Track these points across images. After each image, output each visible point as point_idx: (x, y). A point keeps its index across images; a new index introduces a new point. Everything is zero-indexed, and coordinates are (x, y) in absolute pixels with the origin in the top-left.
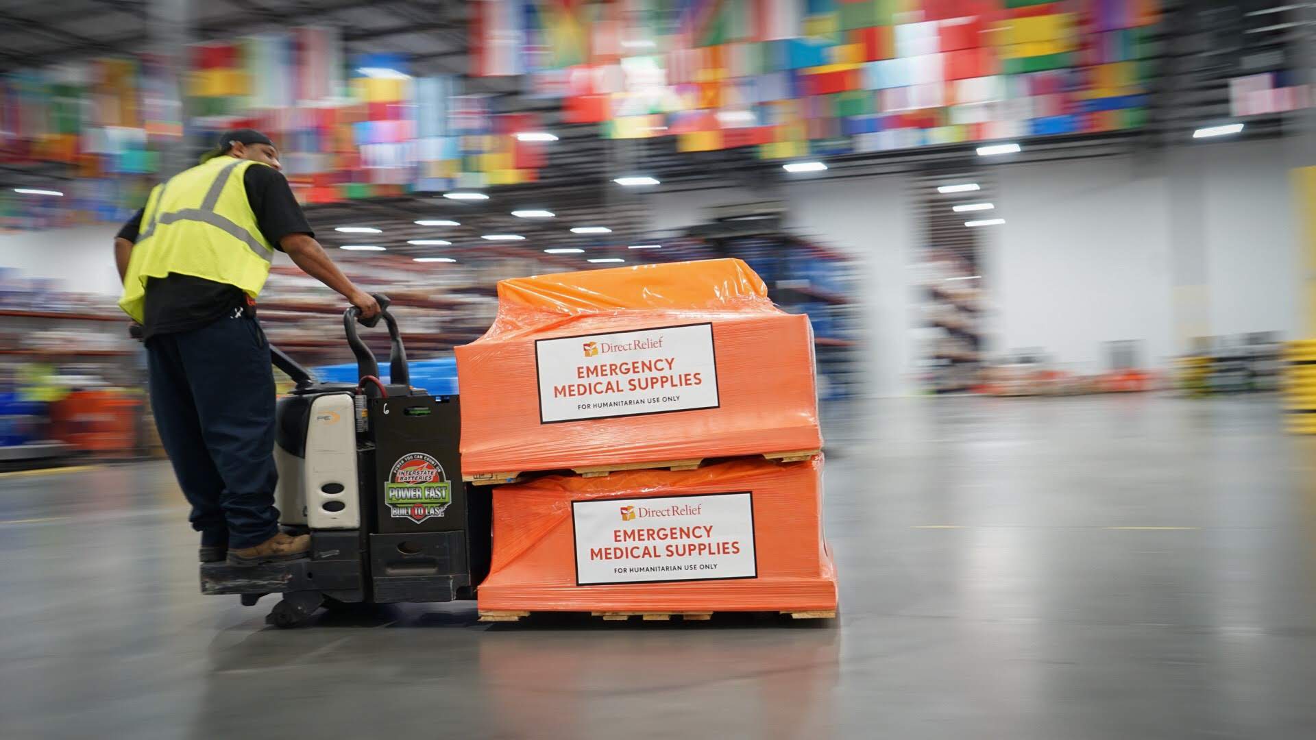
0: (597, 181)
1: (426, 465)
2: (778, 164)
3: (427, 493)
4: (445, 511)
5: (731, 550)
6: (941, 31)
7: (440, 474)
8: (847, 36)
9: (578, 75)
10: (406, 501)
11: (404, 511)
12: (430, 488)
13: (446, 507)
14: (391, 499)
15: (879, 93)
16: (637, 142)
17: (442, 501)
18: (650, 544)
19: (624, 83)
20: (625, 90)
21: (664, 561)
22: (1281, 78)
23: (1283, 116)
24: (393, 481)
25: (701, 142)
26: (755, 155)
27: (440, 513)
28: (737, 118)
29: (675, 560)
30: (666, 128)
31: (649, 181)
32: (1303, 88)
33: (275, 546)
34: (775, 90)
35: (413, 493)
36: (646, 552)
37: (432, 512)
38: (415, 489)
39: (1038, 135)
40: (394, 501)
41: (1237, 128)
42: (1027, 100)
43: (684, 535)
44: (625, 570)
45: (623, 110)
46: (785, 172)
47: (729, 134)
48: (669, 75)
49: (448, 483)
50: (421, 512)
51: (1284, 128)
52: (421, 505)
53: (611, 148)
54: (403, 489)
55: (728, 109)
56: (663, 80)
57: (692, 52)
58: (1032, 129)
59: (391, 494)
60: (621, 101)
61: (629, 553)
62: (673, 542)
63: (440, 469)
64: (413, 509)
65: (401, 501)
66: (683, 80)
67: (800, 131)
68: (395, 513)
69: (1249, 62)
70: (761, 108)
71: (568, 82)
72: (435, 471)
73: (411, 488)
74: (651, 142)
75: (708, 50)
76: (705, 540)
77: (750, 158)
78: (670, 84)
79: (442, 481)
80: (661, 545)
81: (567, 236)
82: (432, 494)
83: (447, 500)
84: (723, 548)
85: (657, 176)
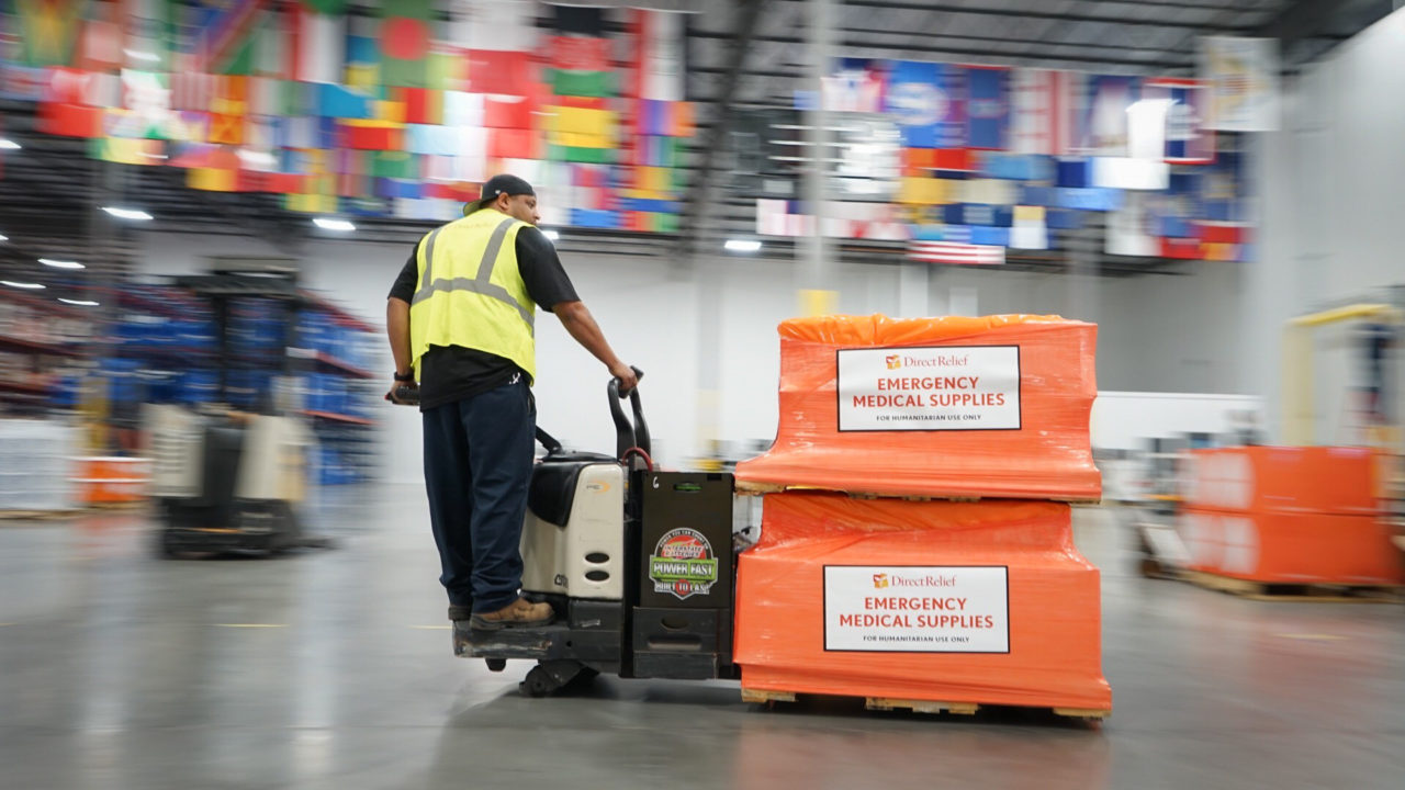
0: (78, 207)
1: (693, 541)
2: (306, 218)
3: (693, 569)
4: (711, 589)
5: (984, 623)
6: (487, 105)
7: (708, 551)
8: (388, 91)
9: (62, 78)
10: (671, 576)
11: (668, 586)
12: (696, 565)
13: (711, 584)
14: (656, 573)
15: (422, 158)
16: (128, 168)
17: (708, 578)
18: (902, 613)
19: (123, 99)
20: (124, 107)
21: (915, 631)
22: (794, 205)
23: (795, 240)
24: (659, 555)
25: (213, 180)
26: (280, 204)
27: (705, 590)
28: (258, 159)
29: (927, 631)
30: (166, 157)
31: (139, 216)
32: (811, 218)
33: (517, 612)
34: (301, 135)
35: (679, 569)
36: (898, 621)
37: (697, 588)
38: (681, 564)
39: (576, 226)
40: (659, 575)
41: (755, 246)
42: (567, 189)
43: (936, 606)
44: (875, 638)
45: (119, 128)
46: (316, 228)
47: (245, 176)
48: (172, 98)
49: (715, 561)
50: (685, 587)
51: (796, 251)
52: (685, 581)
53: (100, 171)
54: (669, 564)
55: (250, 148)
56: (166, 102)
57: (203, 77)
58: (570, 219)
59: (656, 568)
60: (117, 119)
61: (879, 621)
62: (926, 613)
63: (708, 546)
64: (677, 584)
65: (665, 576)
66: (190, 104)
67: (328, 184)
68: (659, 587)
69: (772, 186)
70: (285, 152)
71: (49, 84)
72: (702, 548)
73: (677, 563)
74: (145, 171)
75: (226, 79)
76: (958, 612)
77: (275, 207)
78: (173, 108)
79: (709, 557)
80: (913, 615)
81: (32, 267)
82: (698, 570)
83: (713, 577)
84: (975, 622)
85: (150, 211)
